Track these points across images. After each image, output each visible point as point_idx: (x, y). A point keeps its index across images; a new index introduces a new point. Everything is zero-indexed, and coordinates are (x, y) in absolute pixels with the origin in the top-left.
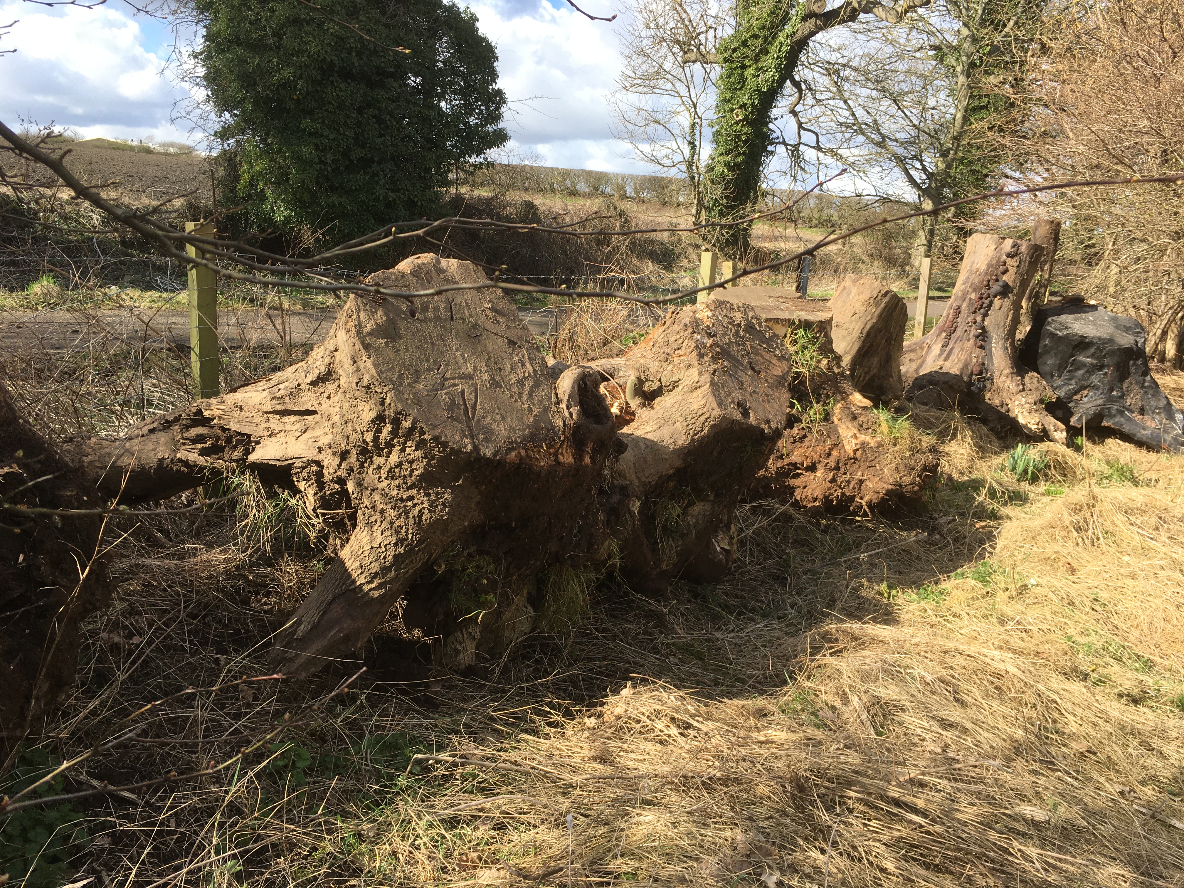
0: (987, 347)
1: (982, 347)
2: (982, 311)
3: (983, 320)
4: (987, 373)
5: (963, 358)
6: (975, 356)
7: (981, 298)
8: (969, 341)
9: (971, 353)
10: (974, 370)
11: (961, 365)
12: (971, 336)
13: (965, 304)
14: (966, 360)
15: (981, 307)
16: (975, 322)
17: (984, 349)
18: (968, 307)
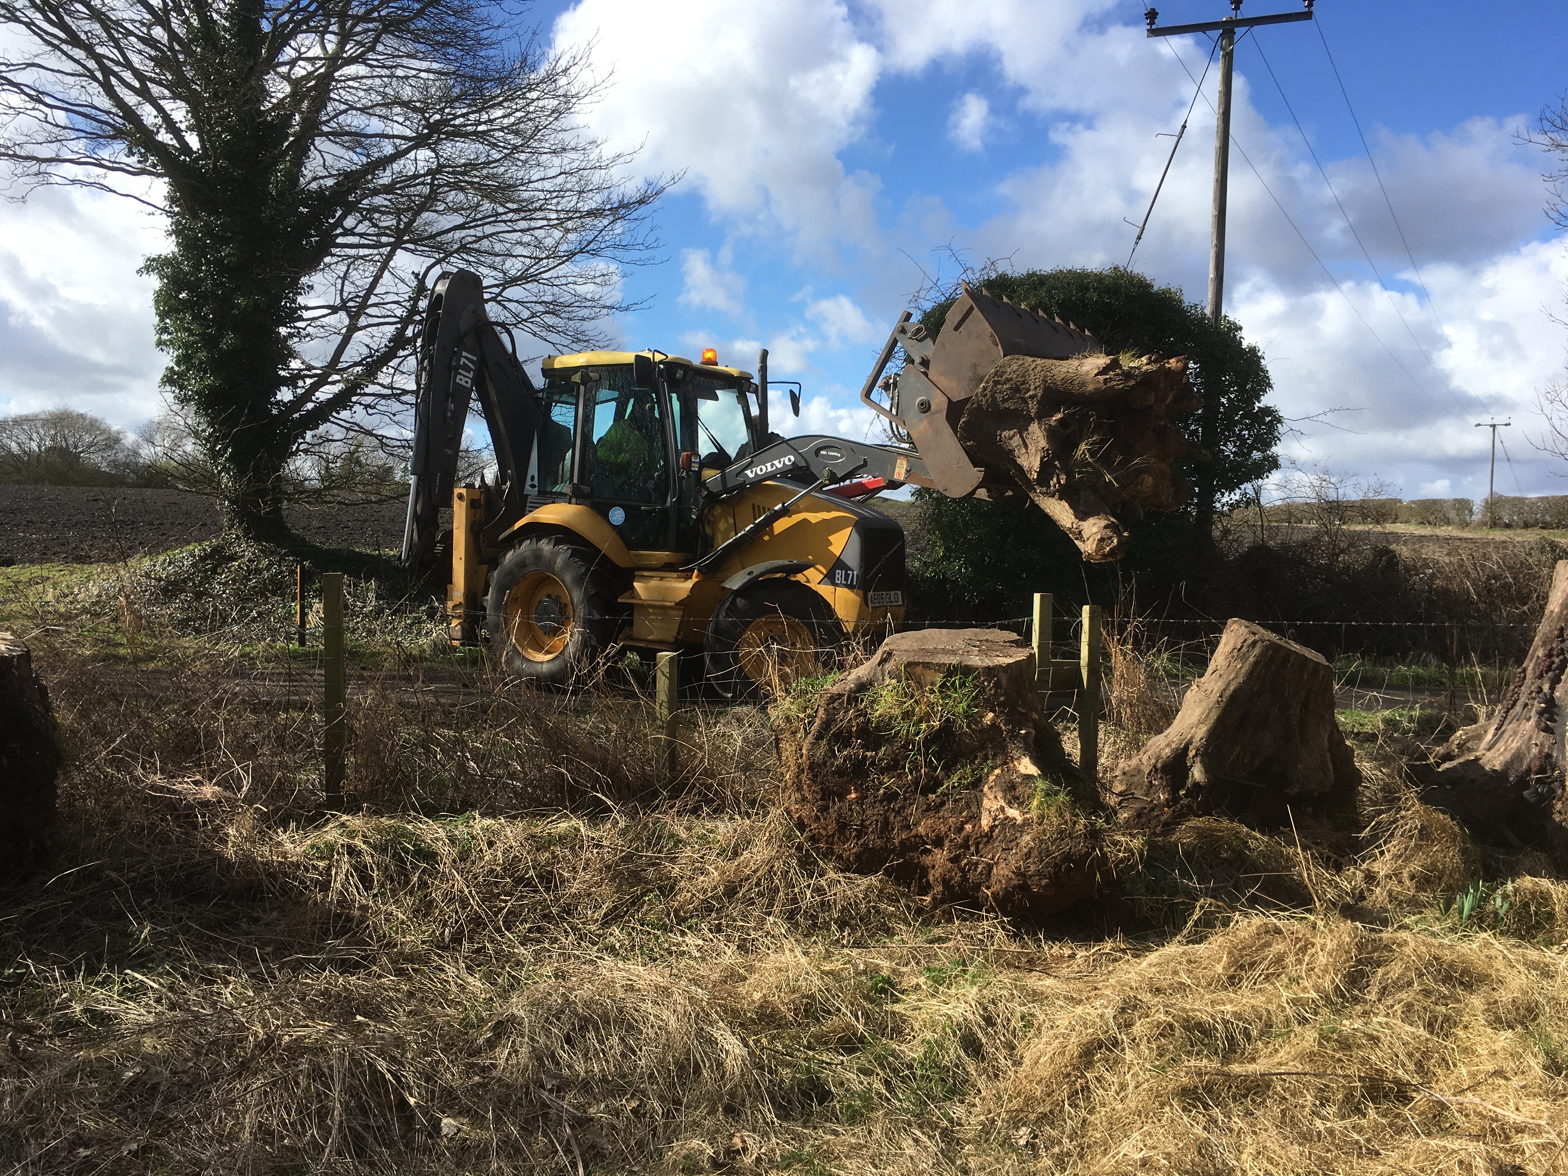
0: (1558, 731)
1: (1547, 730)
2: (1550, 674)
3: (1552, 689)
4: (1553, 771)
5: (1515, 745)
6: (1536, 745)
7: (1549, 655)
8: (1528, 719)
9: (1530, 738)
10: (1532, 765)
11: (1508, 756)
12: (1533, 713)
13: (1532, 665)
14: (1519, 749)
15: (1549, 669)
16: (1540, 690)
17: (1553, 733)
18: (1534, 669)
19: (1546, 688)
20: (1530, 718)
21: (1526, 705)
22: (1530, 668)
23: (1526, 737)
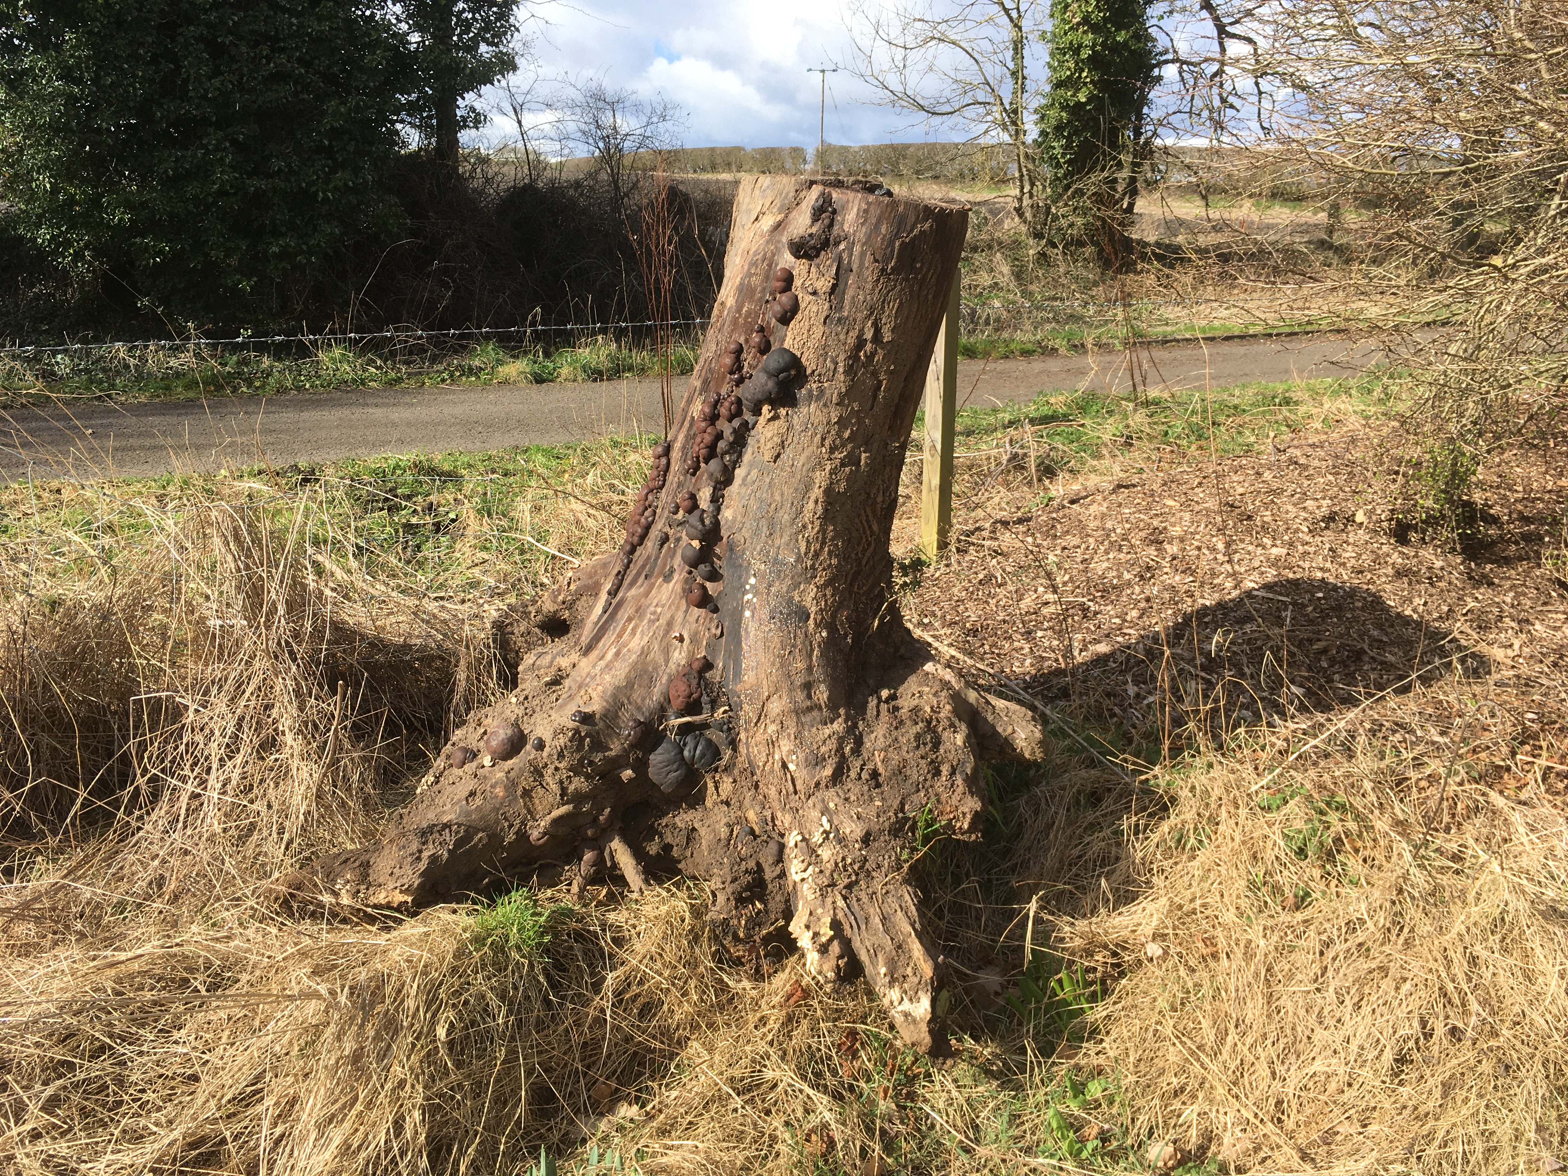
0: (726, 606)
1: (705, 601)
2: (714, 464)
3: (717, 500)
4: (714, 707)
5: (636, 643)
6: (681, 639)
7: (713, 418)
8: (668, 578)
9: (670, 625)
10: (672, 693)
11: (620, 673)
12: (677, 561)
13: (681, 437)
14: (644, 652)
15: (711, 453)
16: (693, 506)
17: (716, 610)
18: (684, 448)
19: (704, 496)
20: (672, 571)
21: (665, 539)
22: (677, 445)
23: (663, 621)
